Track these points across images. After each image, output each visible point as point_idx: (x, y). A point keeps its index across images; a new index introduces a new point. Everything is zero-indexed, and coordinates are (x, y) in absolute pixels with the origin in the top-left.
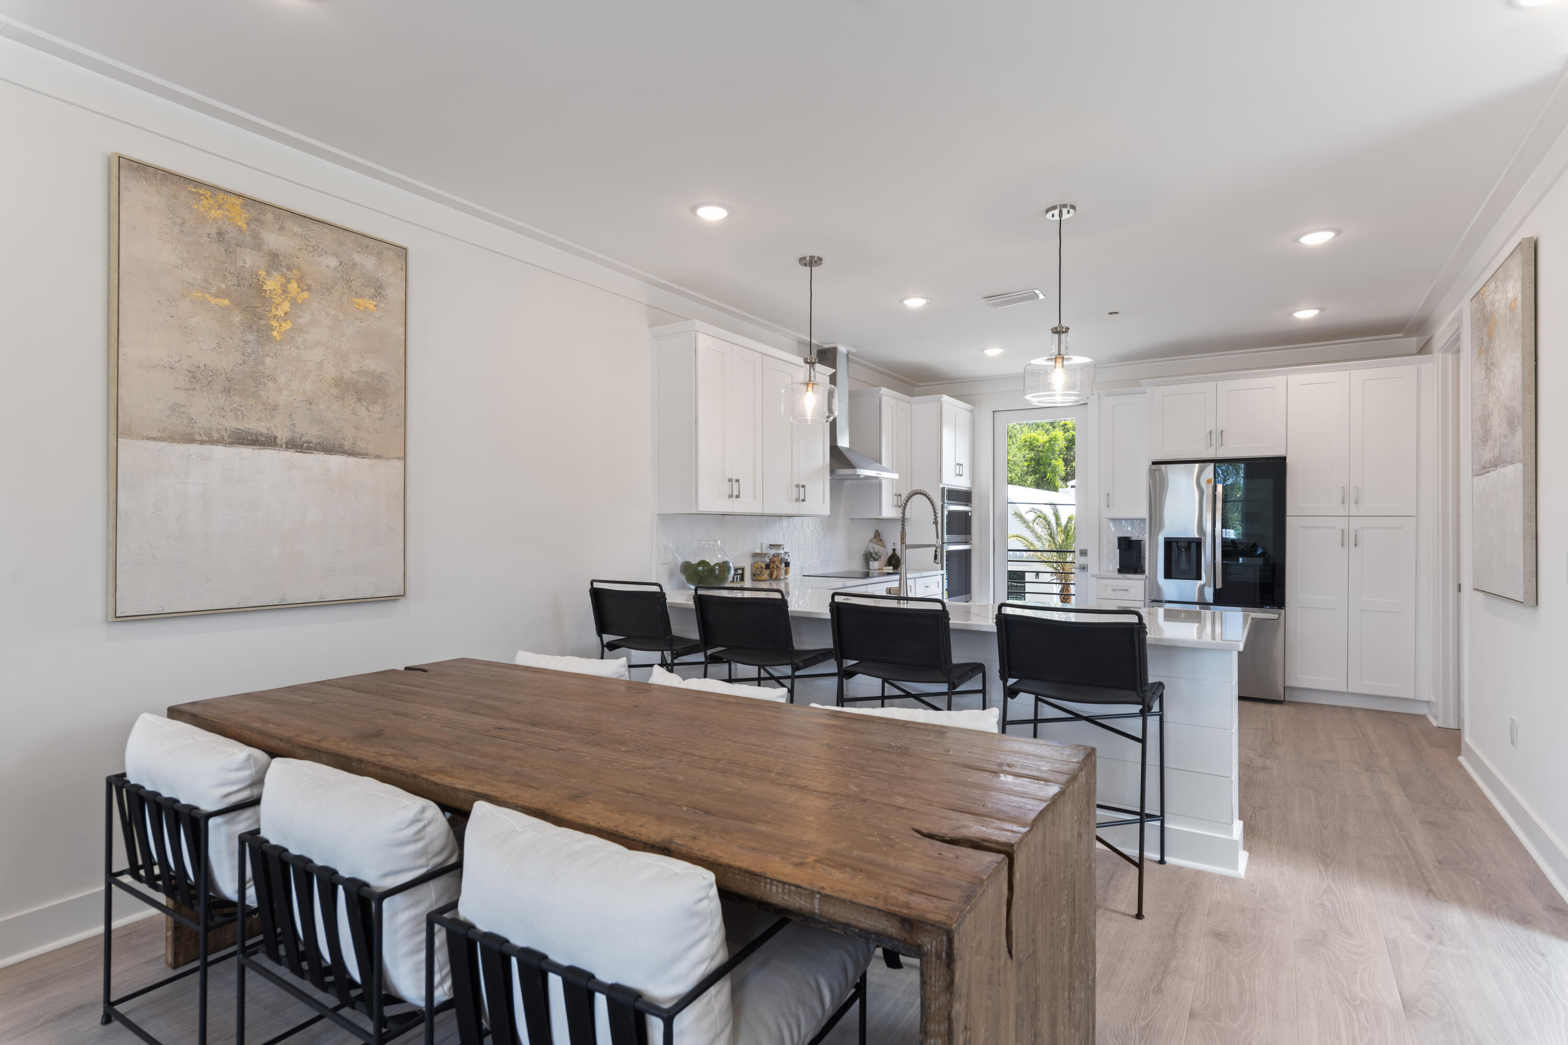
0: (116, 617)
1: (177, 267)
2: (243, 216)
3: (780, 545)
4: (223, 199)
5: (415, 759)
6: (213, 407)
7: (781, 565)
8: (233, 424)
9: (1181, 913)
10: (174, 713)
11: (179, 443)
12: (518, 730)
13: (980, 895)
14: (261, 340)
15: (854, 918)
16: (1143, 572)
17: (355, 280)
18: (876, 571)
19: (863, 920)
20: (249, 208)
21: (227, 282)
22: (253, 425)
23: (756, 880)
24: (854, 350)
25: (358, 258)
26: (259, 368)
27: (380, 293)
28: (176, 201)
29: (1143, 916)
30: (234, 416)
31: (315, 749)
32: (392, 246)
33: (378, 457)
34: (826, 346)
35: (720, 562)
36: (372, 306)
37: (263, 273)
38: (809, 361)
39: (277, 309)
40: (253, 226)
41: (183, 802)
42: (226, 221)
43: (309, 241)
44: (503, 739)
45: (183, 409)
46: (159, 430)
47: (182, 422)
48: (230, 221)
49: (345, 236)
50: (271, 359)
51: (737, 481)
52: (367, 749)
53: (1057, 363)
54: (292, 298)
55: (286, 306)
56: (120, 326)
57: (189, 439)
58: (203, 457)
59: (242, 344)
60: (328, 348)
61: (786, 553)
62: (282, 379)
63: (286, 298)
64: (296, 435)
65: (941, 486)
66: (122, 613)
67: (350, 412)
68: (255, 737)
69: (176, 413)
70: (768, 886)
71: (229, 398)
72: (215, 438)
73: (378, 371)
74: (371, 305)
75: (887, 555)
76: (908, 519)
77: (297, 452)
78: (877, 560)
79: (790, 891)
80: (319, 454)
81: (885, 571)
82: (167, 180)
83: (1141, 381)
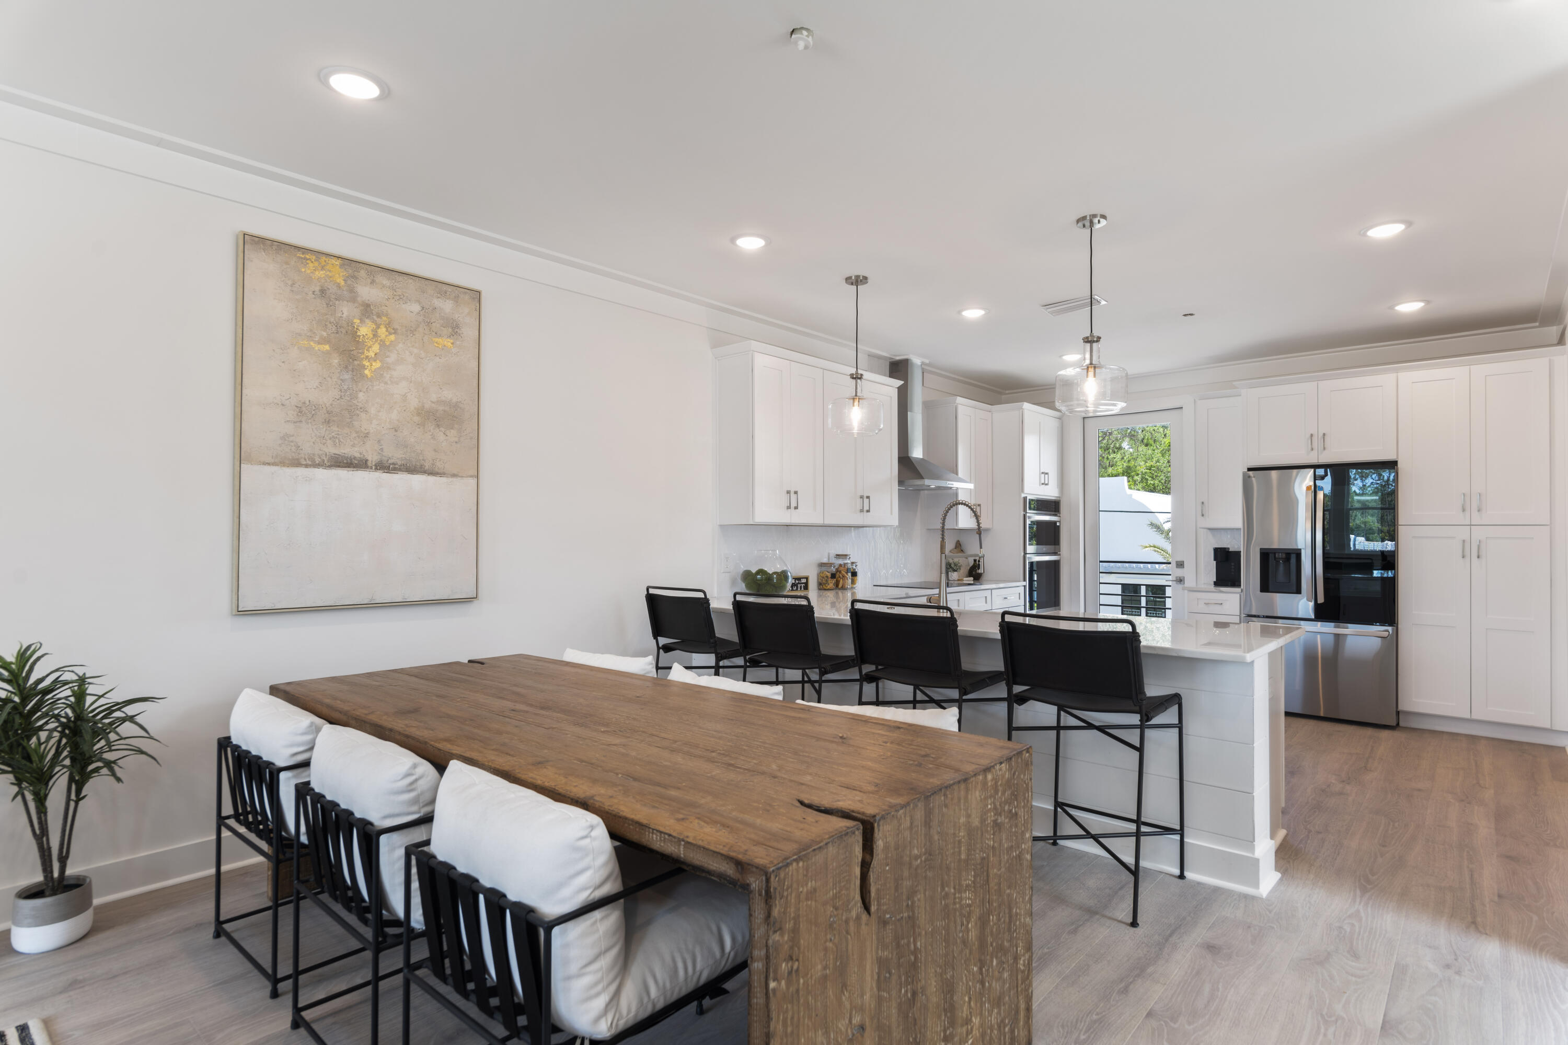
0: (238, 611)
1: (288, 320)
2: (341, 274)
3: (846, 555)
4: (325, 261)
5: (432, 730)
6: (315, 436)
7: (847, 575)
8: (332, 450)
9: (1181, 925)
10: (275, 691)
11: (288, 467)
12: (527, 712)
13: (814, 850)
14: (355, 378)
15: (706, 861)
16: (1239, 585)
17: (434, 322)
18: (956, 582)
19: (712, 863)
20: (346, 267)
21: (328, 330)
22: (349, 450)
23: (643, 829)
24: (927, 361)
25: (438, 303)
26: (354, 401)
27: (457, 332)
28: (288, 266)
29: (1138, 924)
30: (332, 443)
31: (362, 721)
32: (467, 291)
33: (454, 476)
34: (898, 358)
35: (779, 571)
36: (449, 344)
37: (357, 321)
38: (854, 376)
39: (369, 351)
40: (349, 282)
41: (265, 759)
42: (327, 279)
43: (395, 291)
44: (510, 718)
45: (291, 439)
46: (273, 456)
47: (291, 449)
48: (331, 279)
49: (426, 285)
50: (364, 394)
51: (796, 493)
52: (400, 721)
53: (1089, 373)
54: (381, 340)
55: (376, 348)
56: (243, 373)
57: (296, 463)
58: (308, 479)
59: (339, 382)
60: (411, 382)
61: (852, 563)
62: (373, 411)
63: (376, 341)
64: (384, 458)
65: (1023, 495)
66: (243, 608)
67: (430, 437)
68: (325, 711)
69: (286, 442)
70: (651, 835)
71: (329, 428)
72: (317, 462)
73: (454, 400)
74: (448, 342)
75: (969, 565)
76: (987, 530)
77: (385, 472)
78: (956, 571)
79: (665, 839)
80: (403, 474)
81: (965, 582)
82: (281, 250)
83: (1234, 383)
